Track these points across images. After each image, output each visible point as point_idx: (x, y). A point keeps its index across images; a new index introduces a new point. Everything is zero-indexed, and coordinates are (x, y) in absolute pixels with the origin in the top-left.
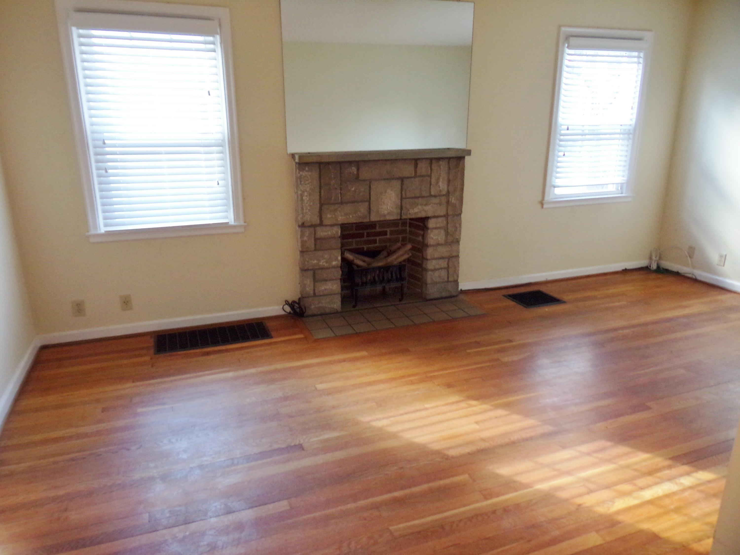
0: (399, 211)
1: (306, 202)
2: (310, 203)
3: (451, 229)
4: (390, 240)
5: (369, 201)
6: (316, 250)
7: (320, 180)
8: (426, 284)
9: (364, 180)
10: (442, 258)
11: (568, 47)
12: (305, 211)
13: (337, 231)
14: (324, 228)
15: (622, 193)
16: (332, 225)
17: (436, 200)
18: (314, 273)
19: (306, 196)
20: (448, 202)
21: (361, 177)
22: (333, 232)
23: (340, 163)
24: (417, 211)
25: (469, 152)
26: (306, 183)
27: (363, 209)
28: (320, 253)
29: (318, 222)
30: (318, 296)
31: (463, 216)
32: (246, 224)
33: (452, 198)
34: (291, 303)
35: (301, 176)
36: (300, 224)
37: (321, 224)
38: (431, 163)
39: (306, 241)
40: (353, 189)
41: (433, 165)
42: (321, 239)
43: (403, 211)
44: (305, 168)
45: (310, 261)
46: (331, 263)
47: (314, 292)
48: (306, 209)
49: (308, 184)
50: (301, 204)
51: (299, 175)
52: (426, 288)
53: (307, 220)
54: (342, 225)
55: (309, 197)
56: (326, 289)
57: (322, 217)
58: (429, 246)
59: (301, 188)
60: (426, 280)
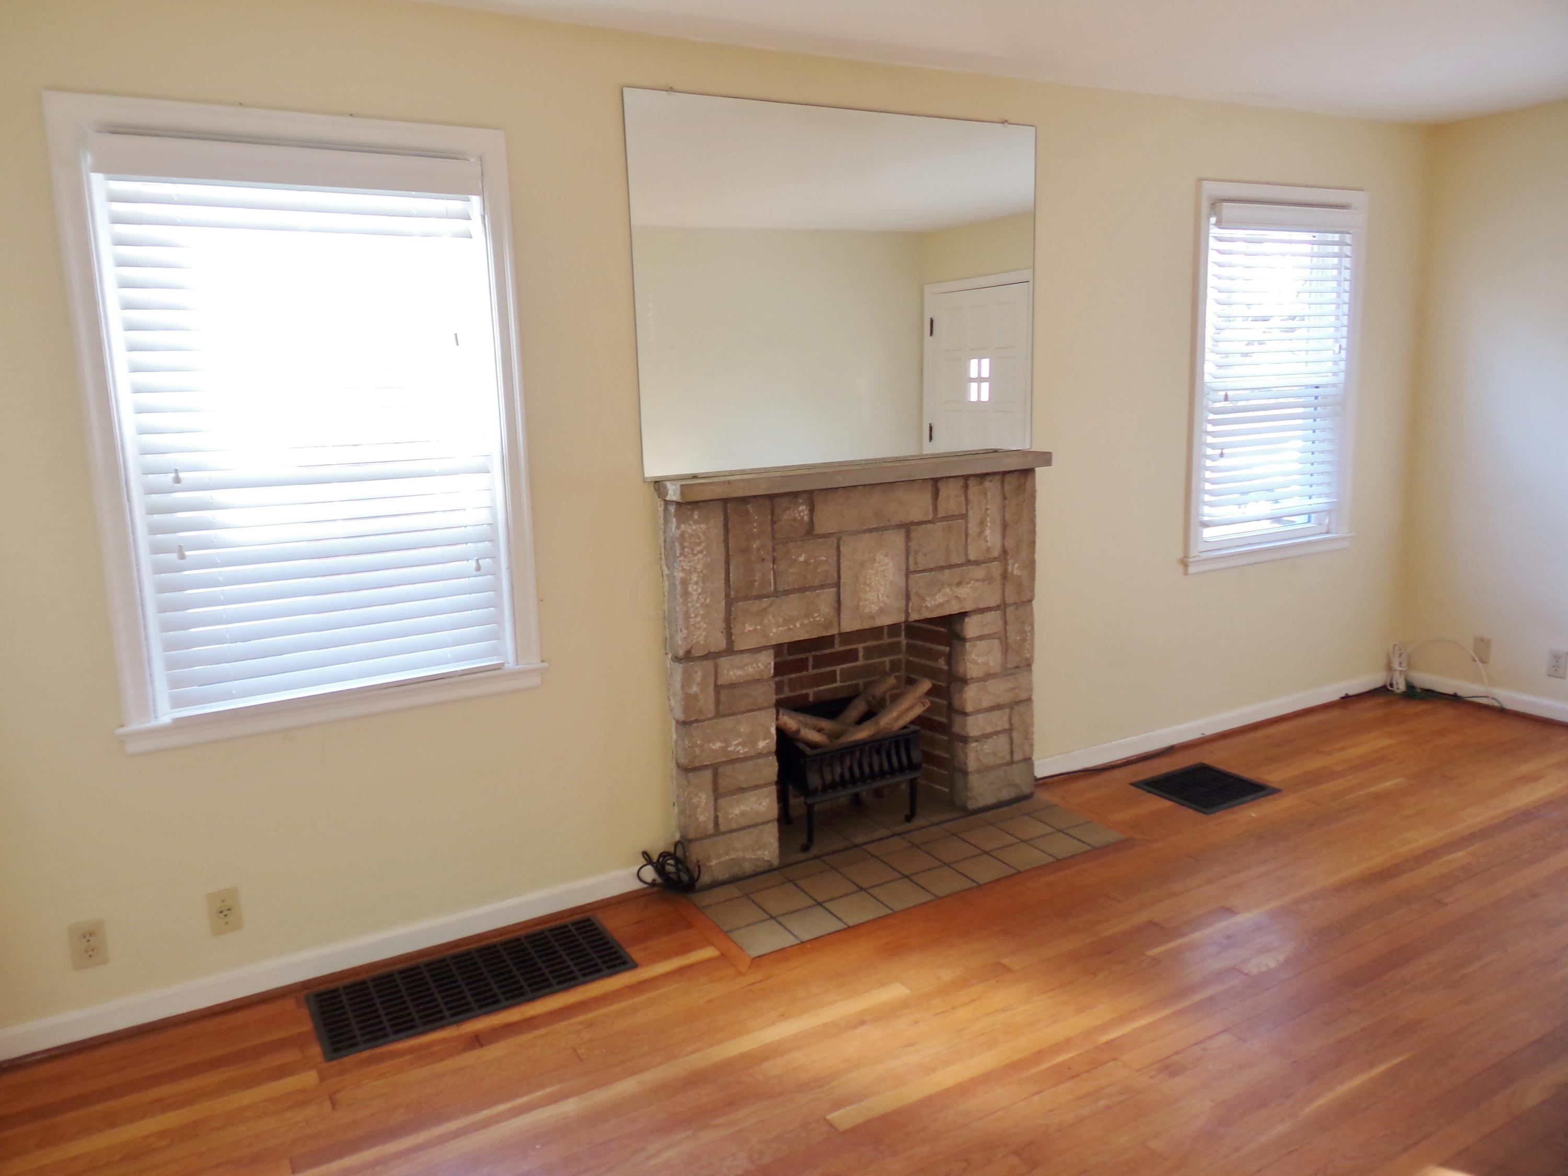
0: (904, 602)
1: (695, 597)
2: (705, 600)
3: (1013, 637)
4: (865, 671)
5: (838, 585)
6: (718, 715)
7: (726, 542)
8: (965, 773)
9: (825, 536)
10: (998, 707)
11: (1219, 224)
12: (692, 621)
13: (765, 663)
14: (736, 659)
15: (1328, 532)
16: (758, 650)
17: (979, 572)
18: (716, 775)
19: (697, 583)
20: (1005, 576)
21: (819, 530)
22: (759, 667)
23: (771, 497)
24: (941, 601)
25: (1046, 459)
26: (695, 552)
27: (824, 602)
28: (728, 723)
29: (723, 645)
30: (724, 833)
31: (1035, 603)
32: (545, 665)
33: (1013, 565)
34: (658, 860)
35: (682, 537)
36: (681, 653)
37: (730, 650)
38: (966, 487)
39: (695, 697)
40: (802, 559)
41: (970, 492)
42: (732, 686)
43: (910, 604)
44: (692, 515)
45: (706, 746)
46: (754, 744)
47: (716, 824)
48: (696, 616)
49: (701, 552)
50: (685, 603)
51: (679, 532)
52: (966, 782)
53: (698, 643)
54: (778, 649)
55: (701, 585)
56: (743, 814)
57: (733, 631)
58: (969, 682)
59: (683, 564)
60: (966, 764)
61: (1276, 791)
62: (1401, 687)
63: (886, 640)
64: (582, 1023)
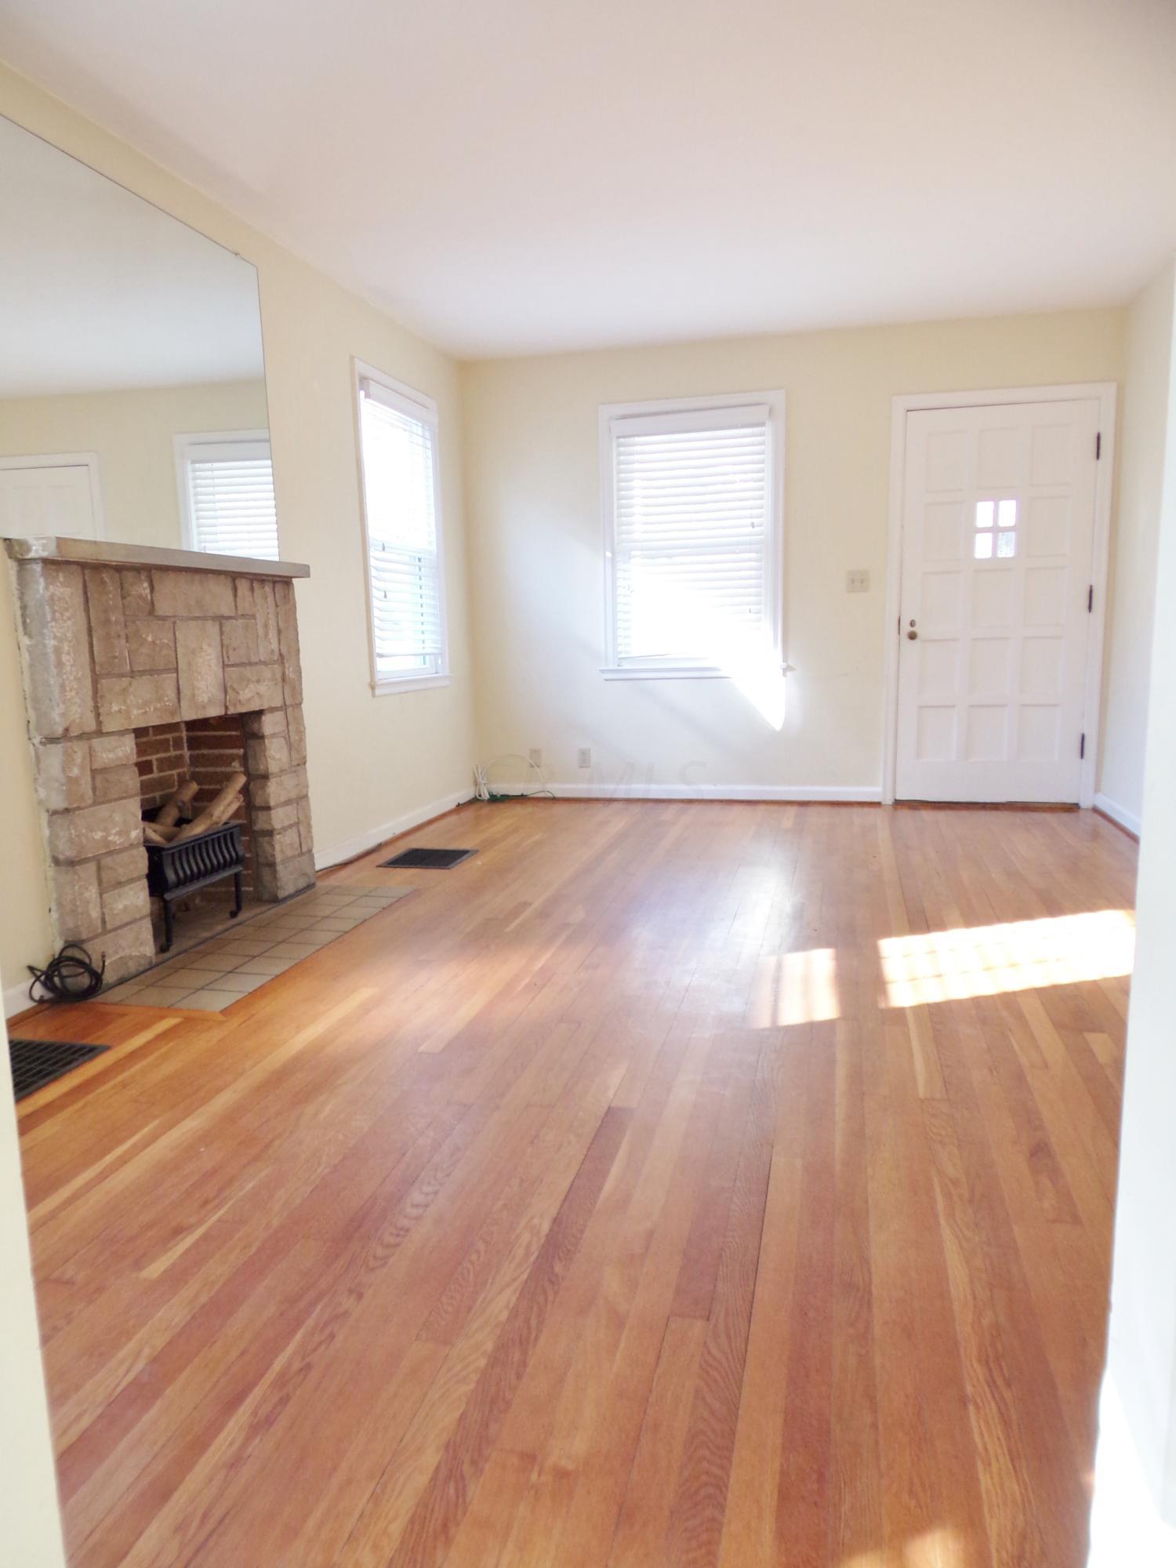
0: (223, 695)
1: (68, 669)
2: (78, 673)
3: (294, 737)
4: (159, 783)
5: (177, 670)
6: (95, 803)
7: (87, 610)
9: (164, 618)
10: (289, 802)
11: (365, 396)
12: (69, 695)
13: (126, 749)
14: (105, 740)
16: (122, 733)
17: (267, 673)
18: (99, 868)
19: (69, 654)
20: (284, 678)
21: (159, 612)
22: (126, 751)
23: (120, 569)
24: (249, 695)
25: (304, 571)
26: (65, 618)
27: (168, 687)
28: (103, 811)
29: (91, 726)
30: (110, 932)
31: (303, 705)
33: (289, 668)
34: (44, 975)
35: (52, 599)
36: (59, 731)
37: (99, 733)
38: (252, 589)
39: (75, 781)
40: (150, 639)
41: (255, 594)
42: (104, 770)
43: (228, 697)
44: (58, 575)
45: (90, 835)
46: (128, 833)
47: (104, 922)
48: (71, 690)
49: (69, 619)
50: (59, 674)
51: (48, 594)
52: (275, 872)
53: (74, 721)
54: (139, 732)
55: (73, 655)
56: (126, 908)
57: (101, 711)
58: (270, 776)
59: (54, 630)
60: (273, 856)
61: (476, 852)
62: (486, 796)
63: (173, 753)
64: (115, 1086)
